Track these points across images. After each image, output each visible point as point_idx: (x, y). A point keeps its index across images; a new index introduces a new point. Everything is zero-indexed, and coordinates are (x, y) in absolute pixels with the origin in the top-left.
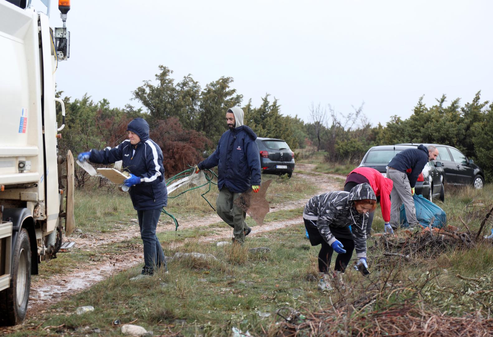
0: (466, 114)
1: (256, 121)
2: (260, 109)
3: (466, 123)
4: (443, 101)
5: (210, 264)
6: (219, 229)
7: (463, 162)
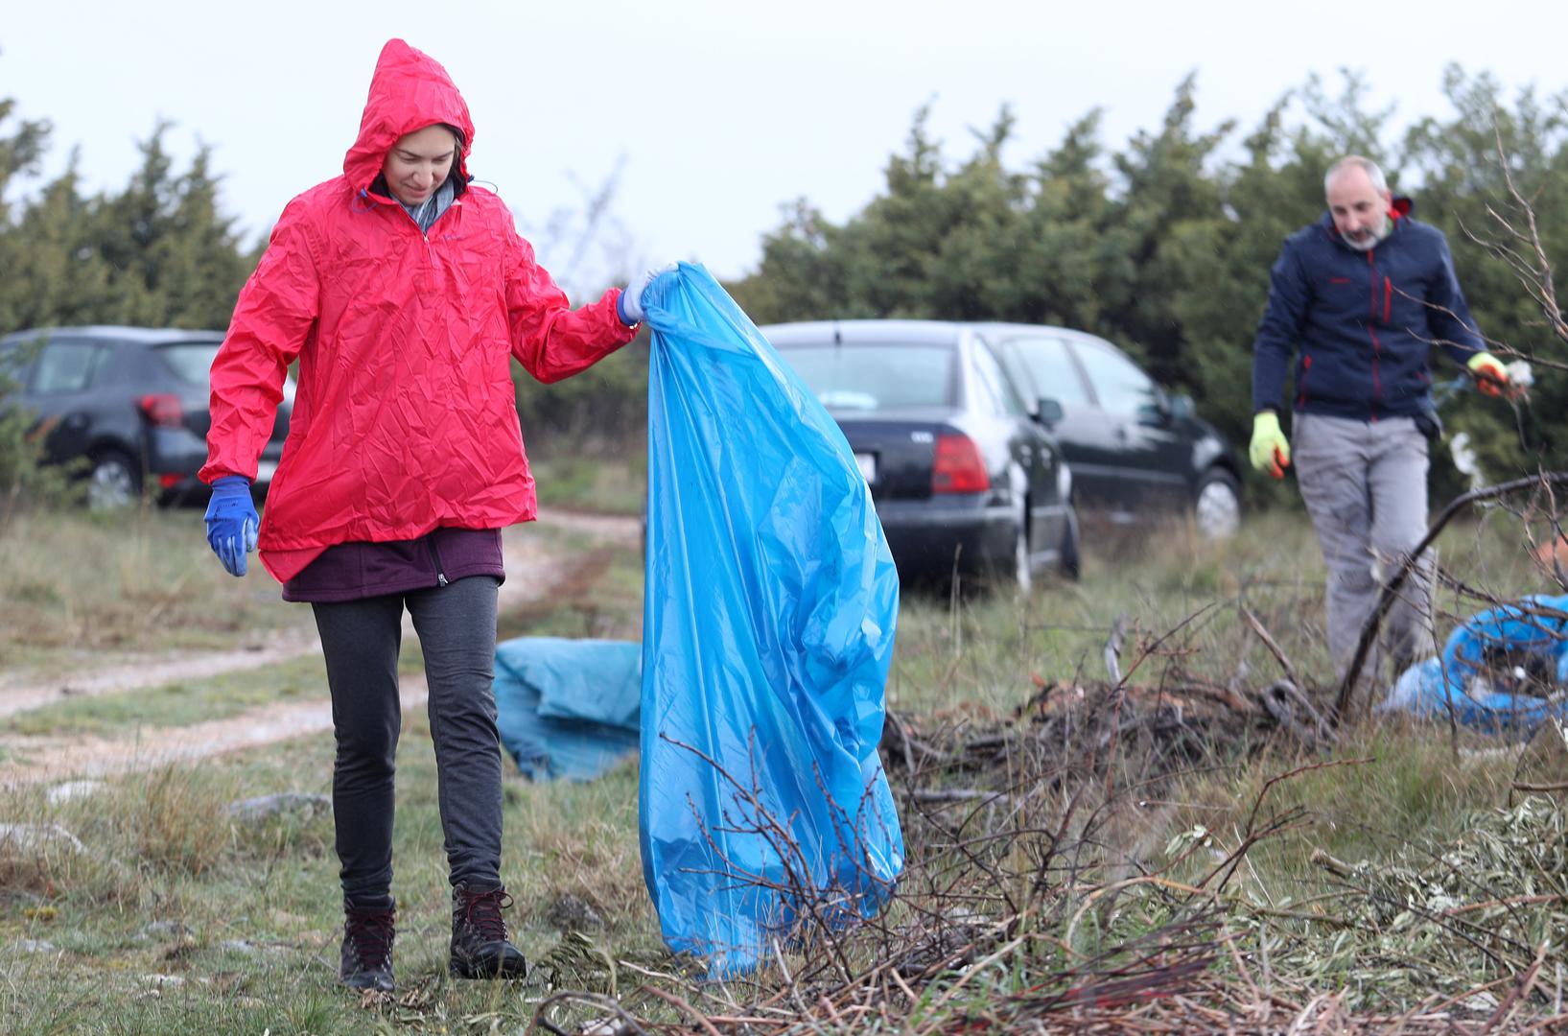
0: (1140, 183)
1: (110, 253)
2: (129, 195)
3: (1139, 227)
4: (1001, 133)
5: (56, 872)
6: (24, 742)
7: (1143, 409)
